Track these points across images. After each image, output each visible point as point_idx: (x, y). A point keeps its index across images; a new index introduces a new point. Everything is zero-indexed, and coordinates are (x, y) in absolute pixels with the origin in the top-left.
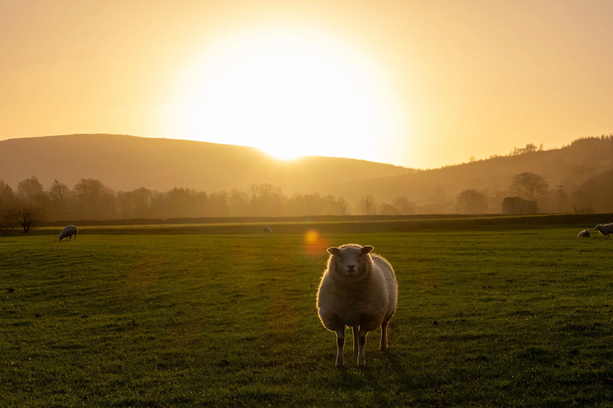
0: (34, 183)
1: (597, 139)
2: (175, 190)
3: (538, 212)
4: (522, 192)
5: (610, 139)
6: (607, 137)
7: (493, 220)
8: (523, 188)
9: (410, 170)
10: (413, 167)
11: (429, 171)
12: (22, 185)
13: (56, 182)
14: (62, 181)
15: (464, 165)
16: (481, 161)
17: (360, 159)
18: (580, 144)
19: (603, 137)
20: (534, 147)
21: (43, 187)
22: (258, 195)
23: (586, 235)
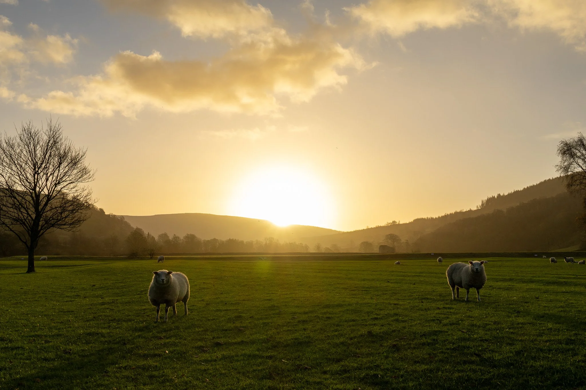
0: (165, 235)
1: (425, 219)
2: (230, 239)
3: (395, 252)
4: (389, 243)
5: (430, 219)
6: (429, 218)
7: (370, 255)
8: (390, 241)
9: (340, 231)
10: (340, 230)
11: (348, 232)
12: (160, 236)
13: (175, 235)
14: (177, 235)
15: (364, 230)
16: (372, 228)
17: (316, 226)
18: (417, 221)
19: (427, 218)
20: (396, 222)
21: (169, 237)
22: (268, 242)
23: (398, 263)
